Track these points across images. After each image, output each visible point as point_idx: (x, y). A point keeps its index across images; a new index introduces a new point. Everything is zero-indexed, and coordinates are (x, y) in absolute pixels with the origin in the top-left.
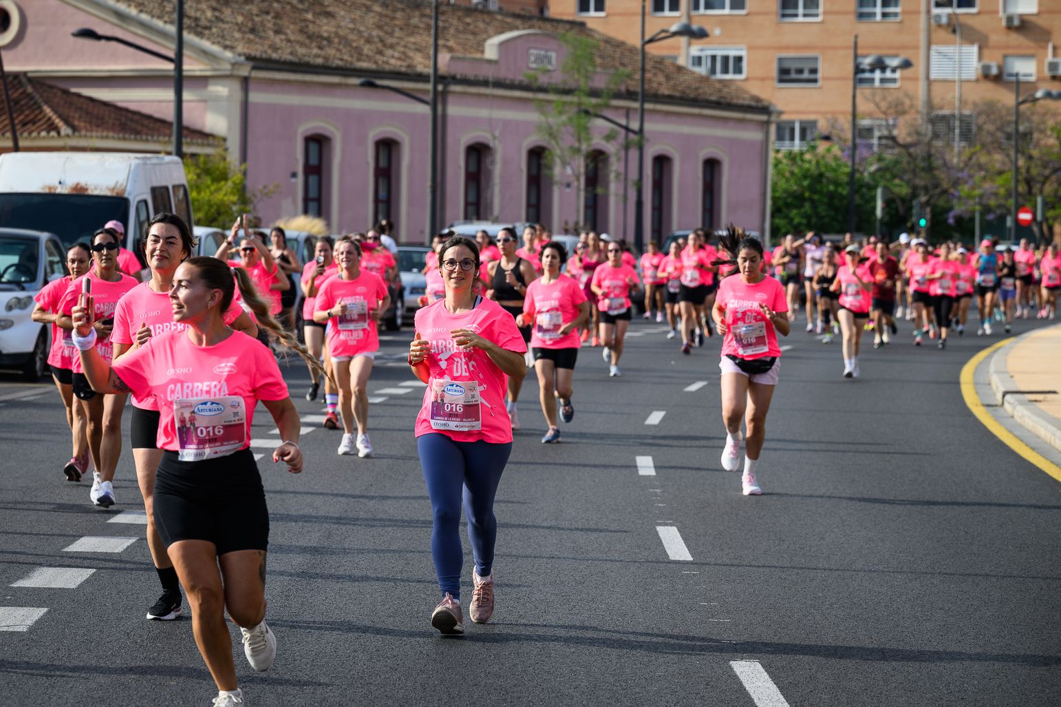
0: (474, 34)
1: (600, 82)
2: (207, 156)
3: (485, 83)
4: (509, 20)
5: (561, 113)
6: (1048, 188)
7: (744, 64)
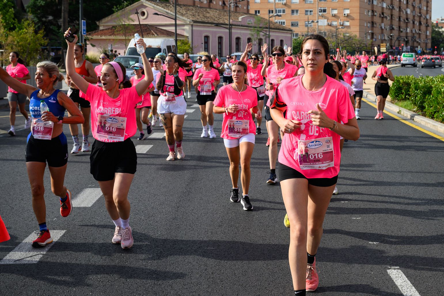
0: (237, 16)
1: (261, 26)
2: (183, 40)
3: (239, 26)
4: (243, 14)
5: (254, 31)
6: (342, 45)
7: (285, 23)
